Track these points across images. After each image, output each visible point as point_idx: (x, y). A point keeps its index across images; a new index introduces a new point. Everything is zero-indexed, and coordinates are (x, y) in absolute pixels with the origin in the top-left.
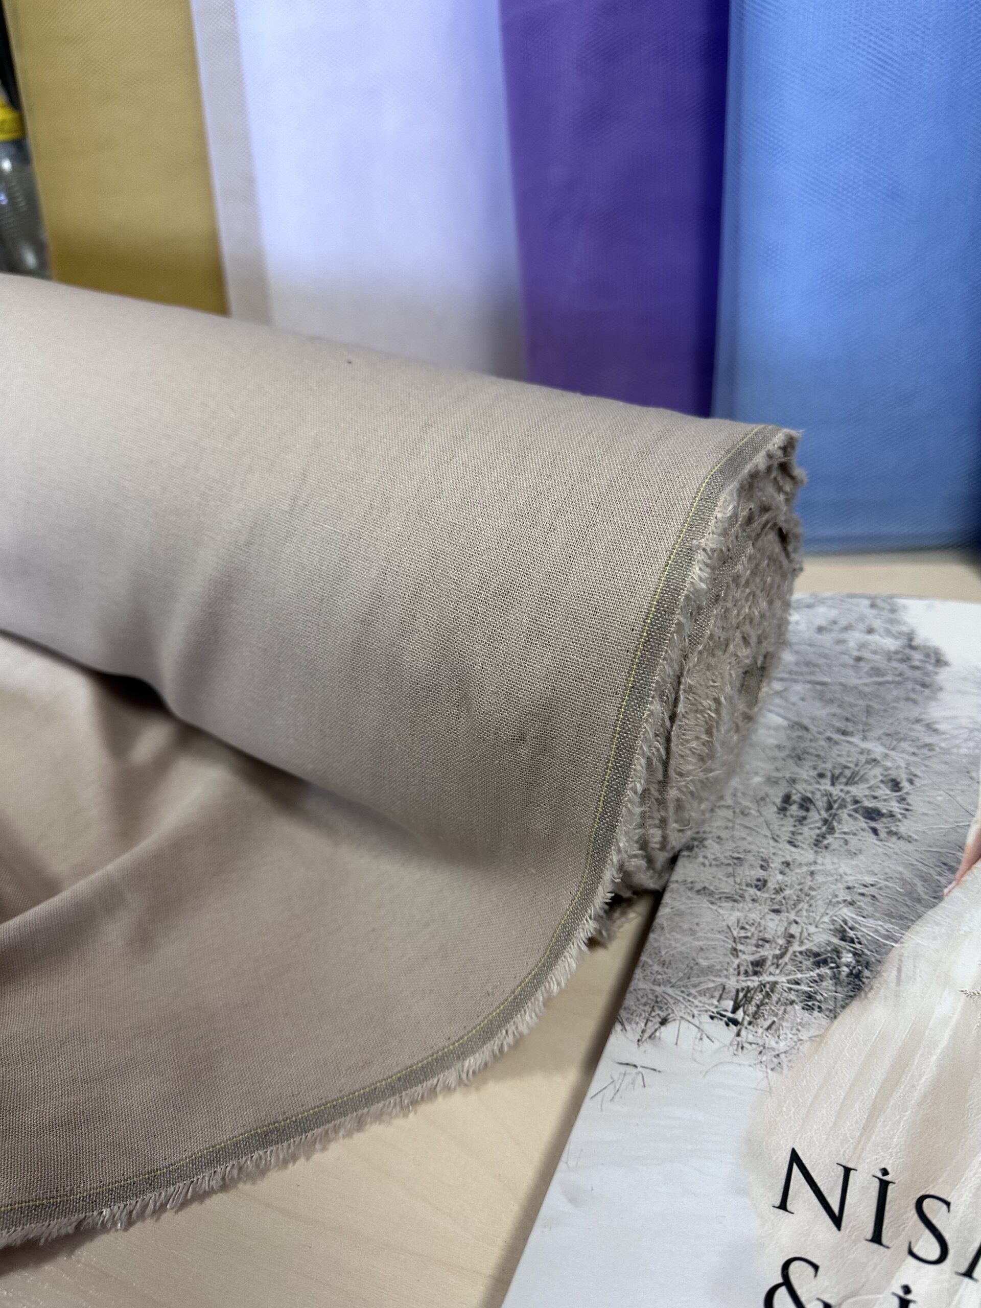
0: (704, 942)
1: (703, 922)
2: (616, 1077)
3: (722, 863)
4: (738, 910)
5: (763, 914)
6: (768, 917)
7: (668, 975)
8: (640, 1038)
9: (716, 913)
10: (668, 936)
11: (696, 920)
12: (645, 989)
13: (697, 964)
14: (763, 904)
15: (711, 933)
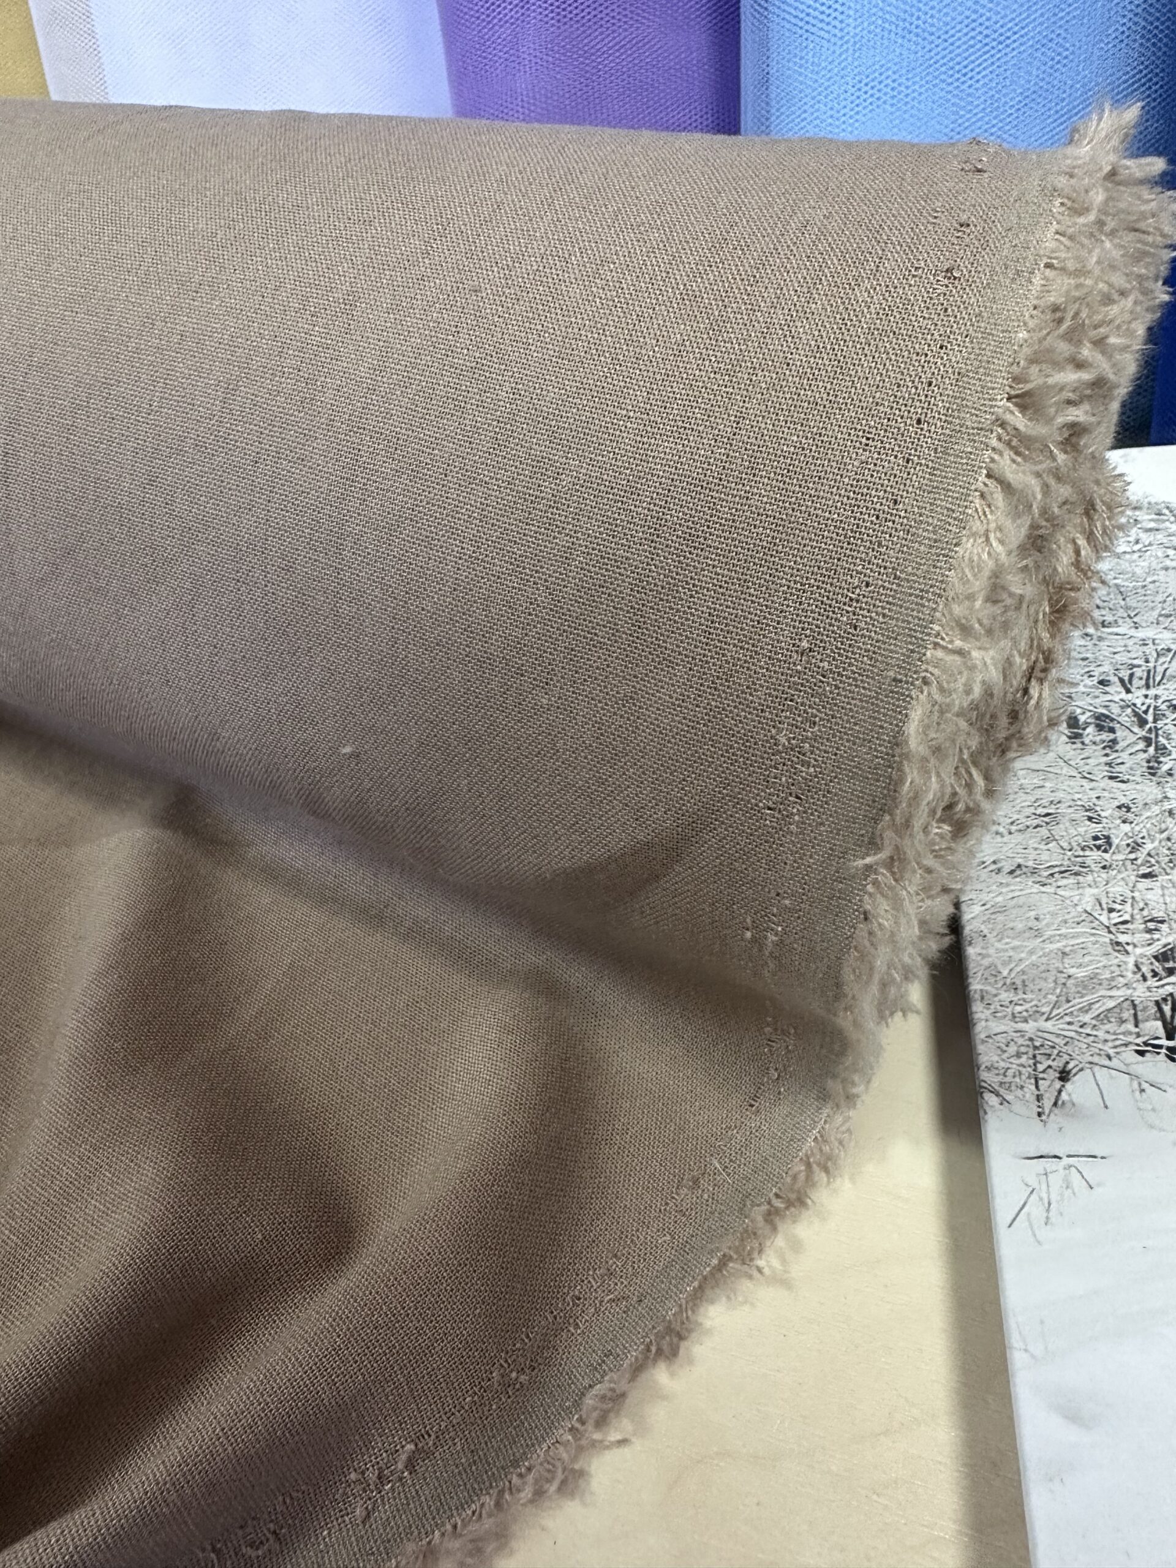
0: (1064, 943)
1: (1044, 915)
2: (1033, 1181)
3: (1028, 827)
4: (1090, 886)
5: (1131, 885)
6: (1140, 886)
7: (1033, 1003)
8: (1040, 1110)
9: (1056, 896)
10: (998, 945)
11: (1032, 914)
12: (1005, 1032)
13: (1069, 976)
14: (1123, 869)
15: (1067, 928)
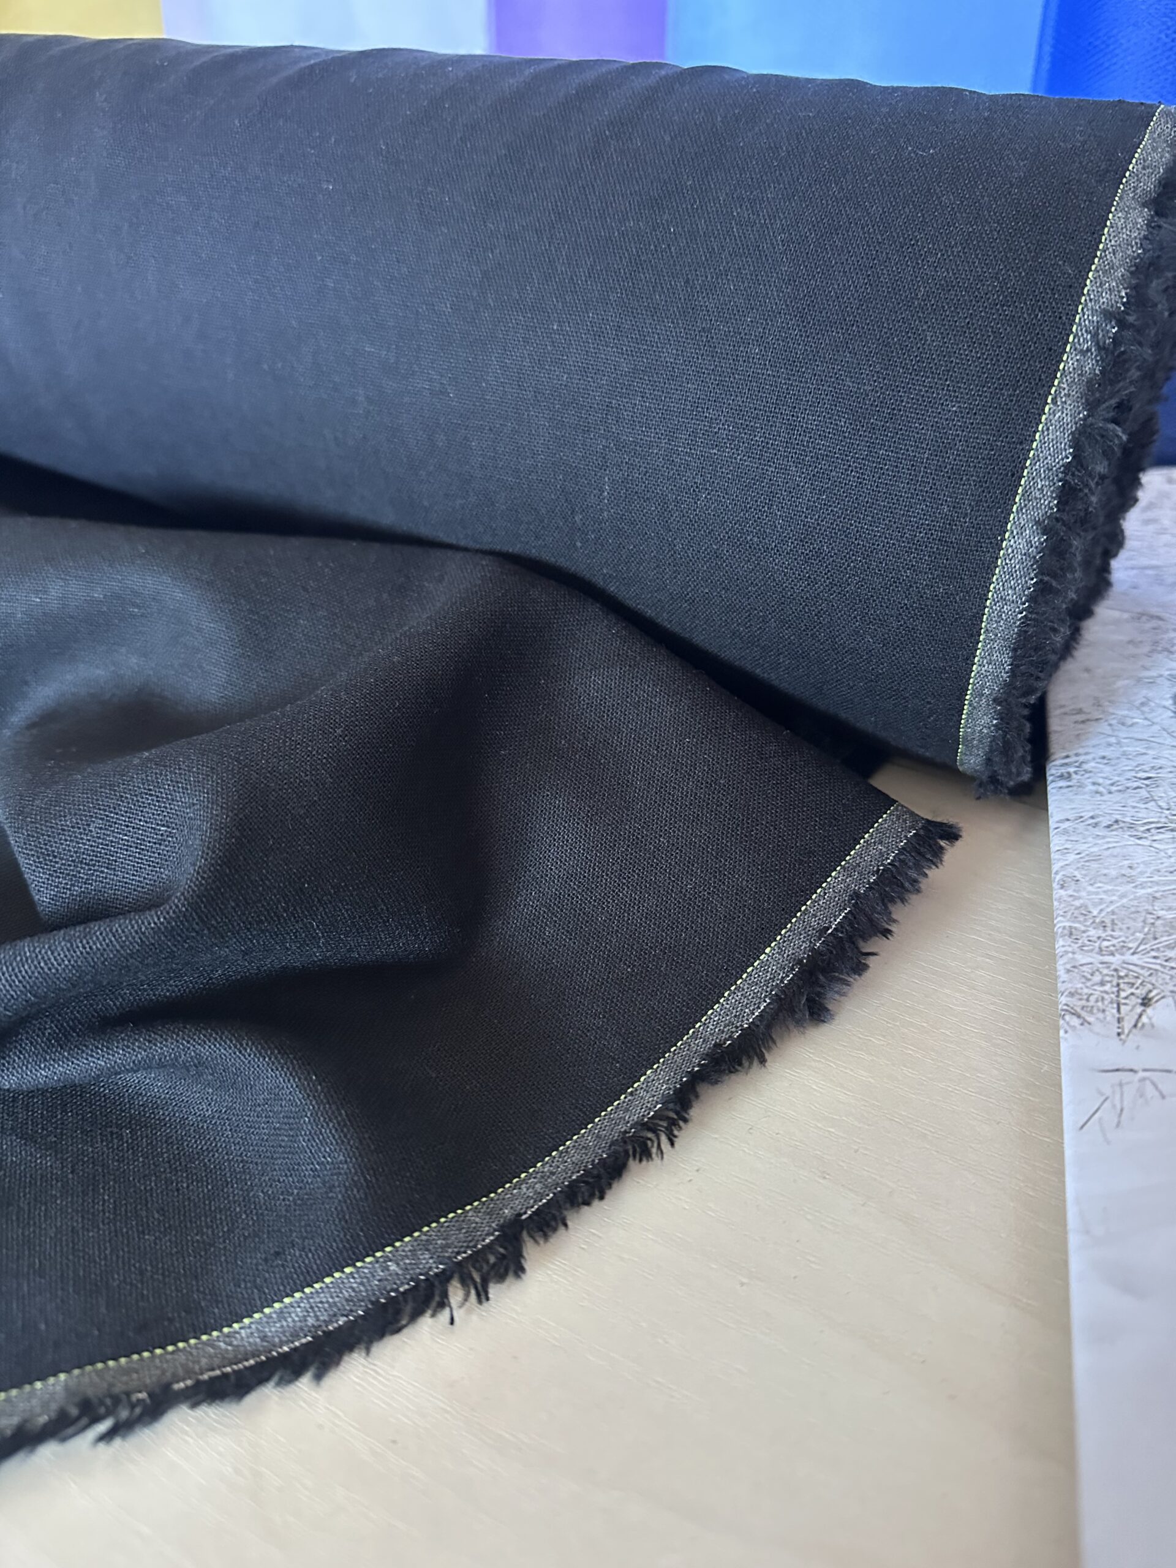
1: (1138, 864)
2: (1108, 1091)
3: (1128, 788)
8: (1120, 1030)
9: (1151, 849)
11: (1126, 863)
12: (1091, 963)
13: (1158, 918)
